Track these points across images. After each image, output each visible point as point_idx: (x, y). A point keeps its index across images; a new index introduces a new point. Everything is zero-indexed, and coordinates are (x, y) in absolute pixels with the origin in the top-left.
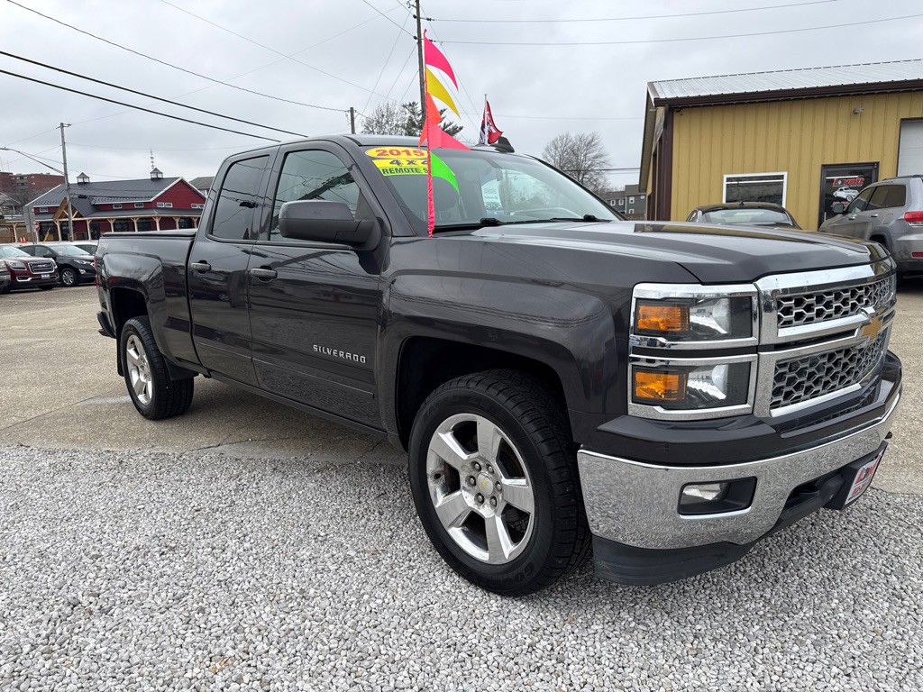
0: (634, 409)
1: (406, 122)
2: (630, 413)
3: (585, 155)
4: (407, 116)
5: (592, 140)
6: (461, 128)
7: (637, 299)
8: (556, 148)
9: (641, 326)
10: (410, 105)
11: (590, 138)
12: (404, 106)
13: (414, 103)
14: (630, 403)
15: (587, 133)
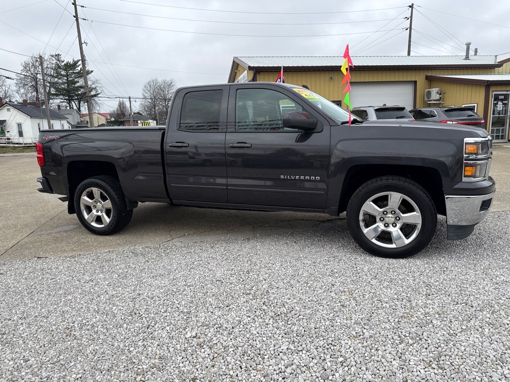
0: (464, 179)
1: (54, 65)
2: (463, 181)
3: (168, 91)
4: (54, 62)
5: (171, 83)
6: (92, 72)
7: (466, 143)
8: (150, 86)
9: (467, 151)
10: (56, 55)
11: (170, 82)
12: (52, 56)
13: (59, 54)
14: (463, 177)
15: (168, 79)
